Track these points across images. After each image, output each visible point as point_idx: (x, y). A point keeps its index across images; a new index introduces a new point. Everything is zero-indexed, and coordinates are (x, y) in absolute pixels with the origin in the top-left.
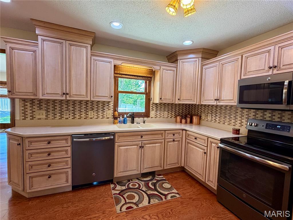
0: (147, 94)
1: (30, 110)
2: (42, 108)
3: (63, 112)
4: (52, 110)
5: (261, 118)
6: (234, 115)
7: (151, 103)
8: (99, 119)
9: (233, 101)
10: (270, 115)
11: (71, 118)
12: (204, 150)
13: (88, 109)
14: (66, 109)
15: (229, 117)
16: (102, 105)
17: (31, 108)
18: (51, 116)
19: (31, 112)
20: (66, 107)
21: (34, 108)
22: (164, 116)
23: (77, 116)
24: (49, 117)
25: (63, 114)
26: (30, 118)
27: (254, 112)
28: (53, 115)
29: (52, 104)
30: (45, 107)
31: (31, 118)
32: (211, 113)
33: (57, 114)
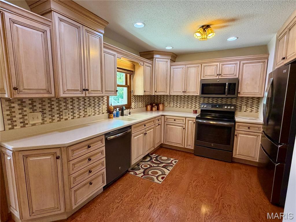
0: (128, 87)
1: (20, 114)
2: (36, 110)
3: (62, 112)
4: (49, 111)
5: (207, 102)
6: (191, 102)
7: (132, 96)
8: (96, 115)
9: (196, 93)
10: (212, 100)
11: (70, 119)
12: (182, 126)
13: (86, 106)
14: (65, 108)
15: (187, 103)
16: (98, 100)
17: (21, 111)
18: (48, 119)
19: (21, 116)
20: (64, 106)
21: (25, 111)
22: (139, 106)
23: (76, 115)
24: (46, 121)
25: (62, 115)
26: (19, 125)
27: (203, 99)
28: (50, 117)
29: (49, 103)
30: (40, 108)
31: (22, 125)
32: (173, 101)
33: (55, 116)
